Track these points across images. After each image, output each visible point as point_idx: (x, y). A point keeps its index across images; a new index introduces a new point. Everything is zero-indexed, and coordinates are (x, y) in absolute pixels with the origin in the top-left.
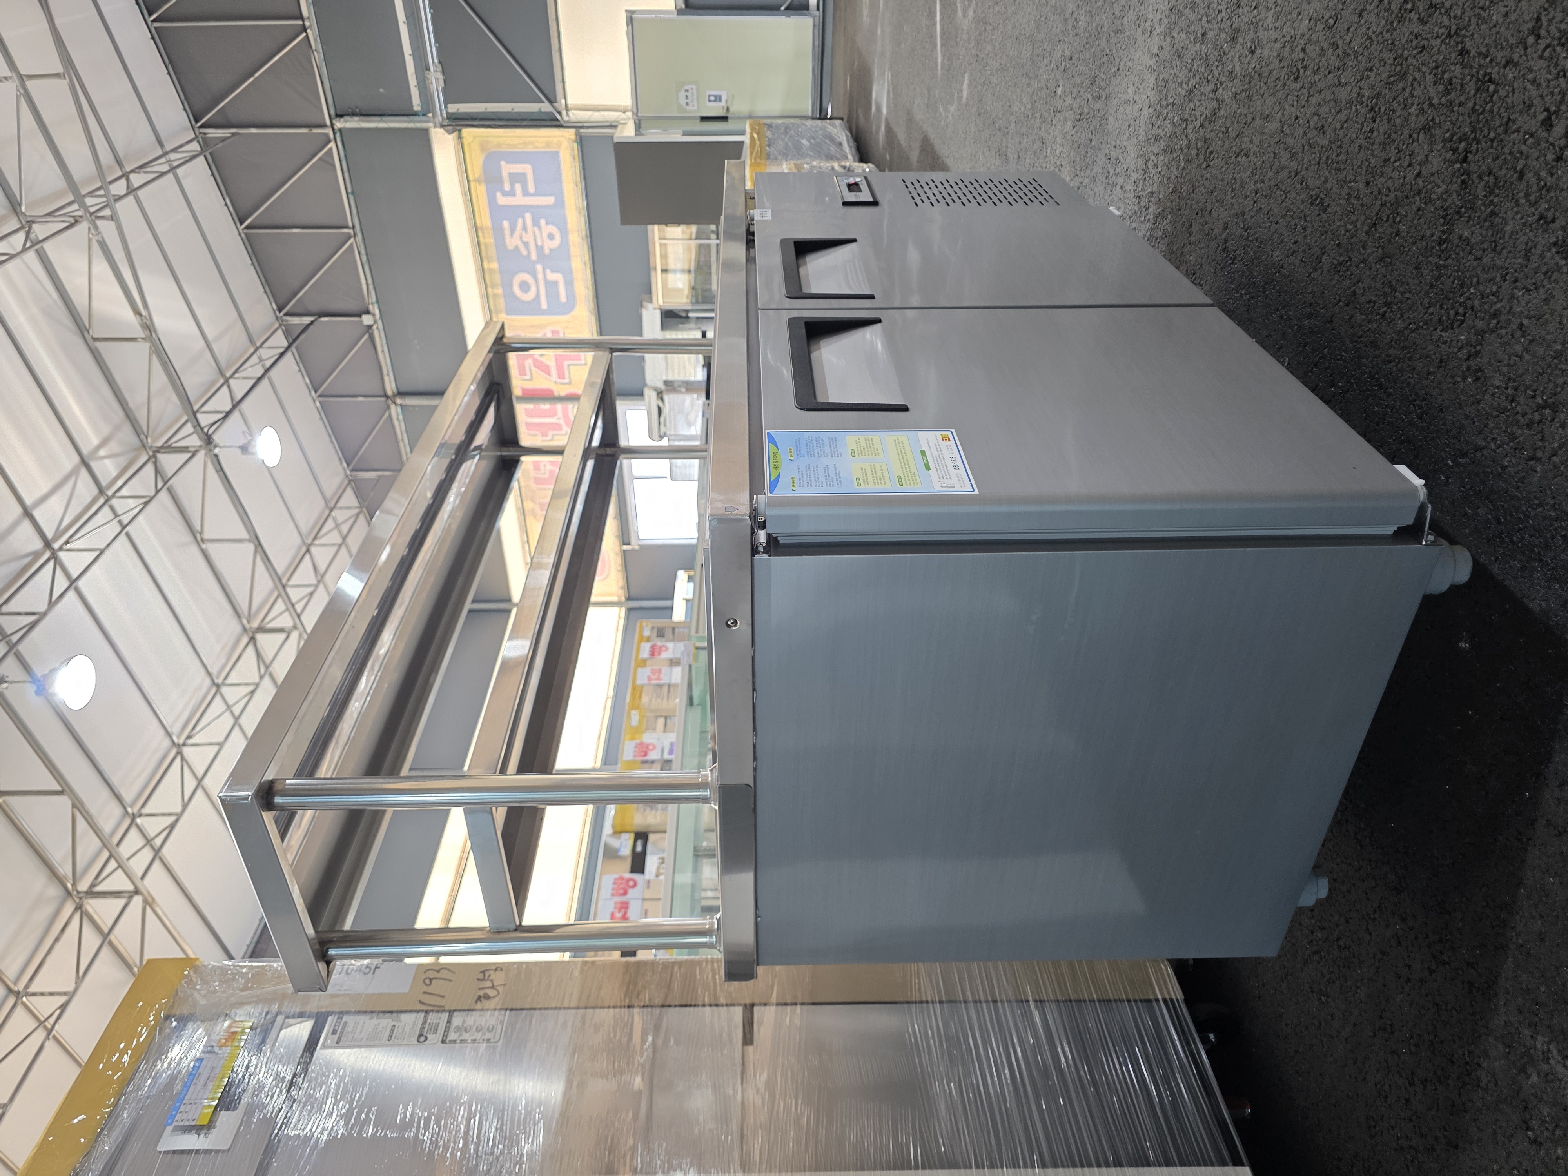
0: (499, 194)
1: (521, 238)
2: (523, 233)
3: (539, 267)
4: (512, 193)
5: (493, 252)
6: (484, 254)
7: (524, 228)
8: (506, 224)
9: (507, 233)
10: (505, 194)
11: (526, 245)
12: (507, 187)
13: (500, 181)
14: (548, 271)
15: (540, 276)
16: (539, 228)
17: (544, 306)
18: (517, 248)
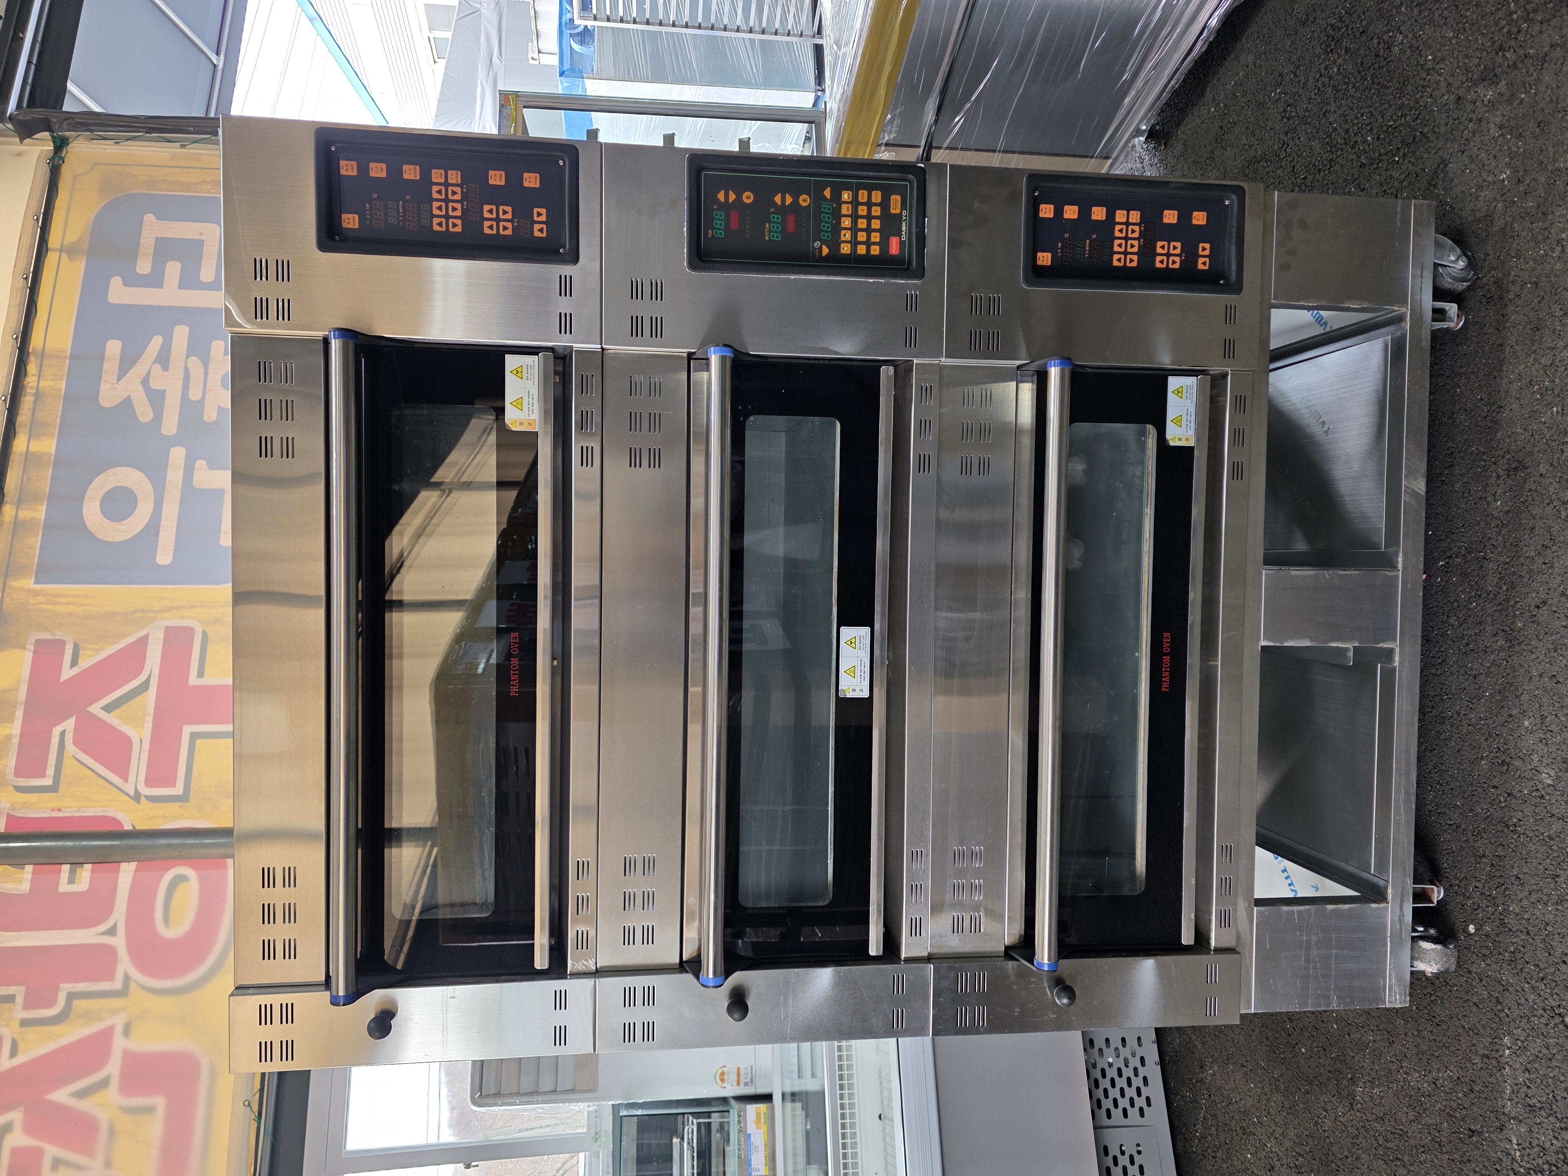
0: (116, 282)
1: (145, 382)
2: (157, 368)
3: (178, 455)
4: (155, 280)
5: (53, 411)
6: (23, 417)
7: (163, 359)
8: (114, 348)
9: (111, 366)
10: (133, 280)
11: (157, 399)
12: (144, 267)
13: (132, 253)
14: (201, 464)
15: (175, 476)
16: (206, 361)
17: (164, 557)
18: (128, 401)
